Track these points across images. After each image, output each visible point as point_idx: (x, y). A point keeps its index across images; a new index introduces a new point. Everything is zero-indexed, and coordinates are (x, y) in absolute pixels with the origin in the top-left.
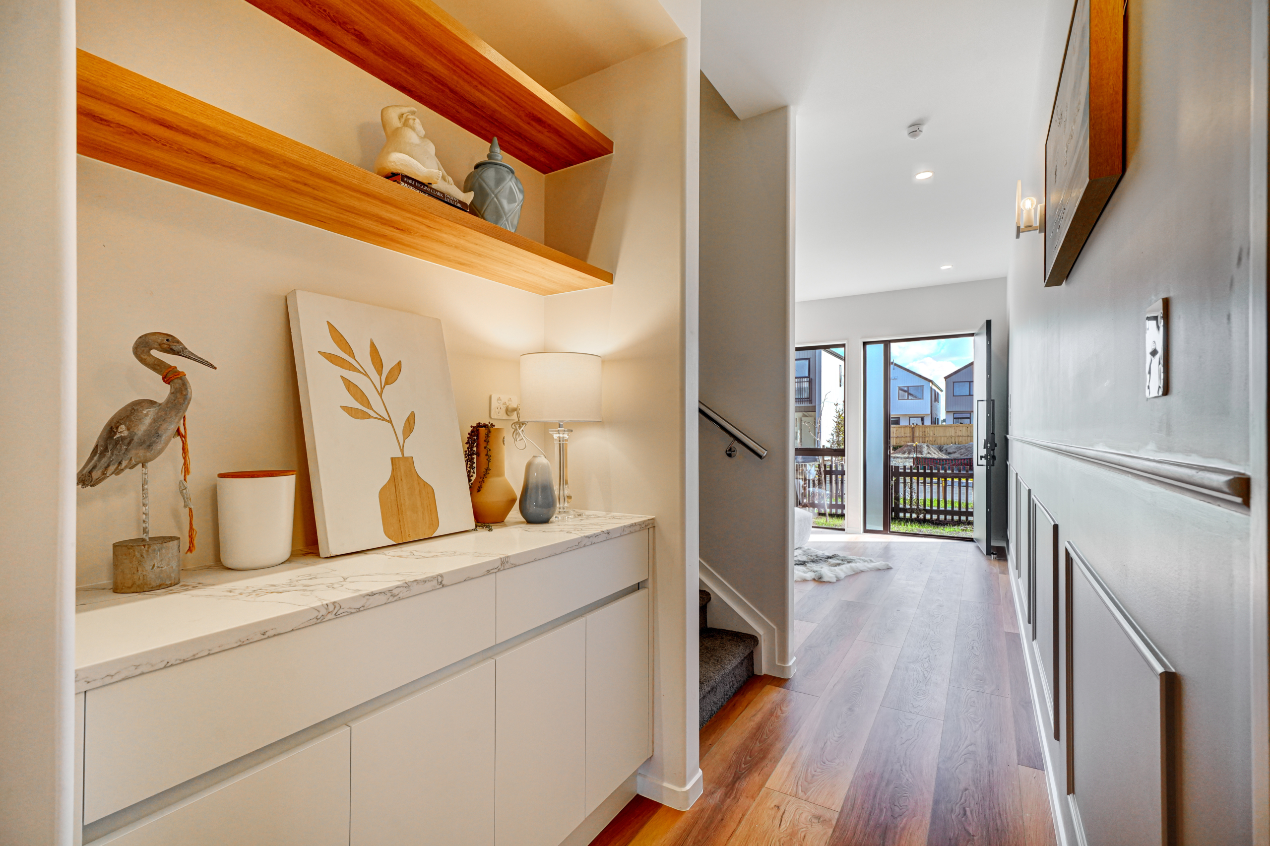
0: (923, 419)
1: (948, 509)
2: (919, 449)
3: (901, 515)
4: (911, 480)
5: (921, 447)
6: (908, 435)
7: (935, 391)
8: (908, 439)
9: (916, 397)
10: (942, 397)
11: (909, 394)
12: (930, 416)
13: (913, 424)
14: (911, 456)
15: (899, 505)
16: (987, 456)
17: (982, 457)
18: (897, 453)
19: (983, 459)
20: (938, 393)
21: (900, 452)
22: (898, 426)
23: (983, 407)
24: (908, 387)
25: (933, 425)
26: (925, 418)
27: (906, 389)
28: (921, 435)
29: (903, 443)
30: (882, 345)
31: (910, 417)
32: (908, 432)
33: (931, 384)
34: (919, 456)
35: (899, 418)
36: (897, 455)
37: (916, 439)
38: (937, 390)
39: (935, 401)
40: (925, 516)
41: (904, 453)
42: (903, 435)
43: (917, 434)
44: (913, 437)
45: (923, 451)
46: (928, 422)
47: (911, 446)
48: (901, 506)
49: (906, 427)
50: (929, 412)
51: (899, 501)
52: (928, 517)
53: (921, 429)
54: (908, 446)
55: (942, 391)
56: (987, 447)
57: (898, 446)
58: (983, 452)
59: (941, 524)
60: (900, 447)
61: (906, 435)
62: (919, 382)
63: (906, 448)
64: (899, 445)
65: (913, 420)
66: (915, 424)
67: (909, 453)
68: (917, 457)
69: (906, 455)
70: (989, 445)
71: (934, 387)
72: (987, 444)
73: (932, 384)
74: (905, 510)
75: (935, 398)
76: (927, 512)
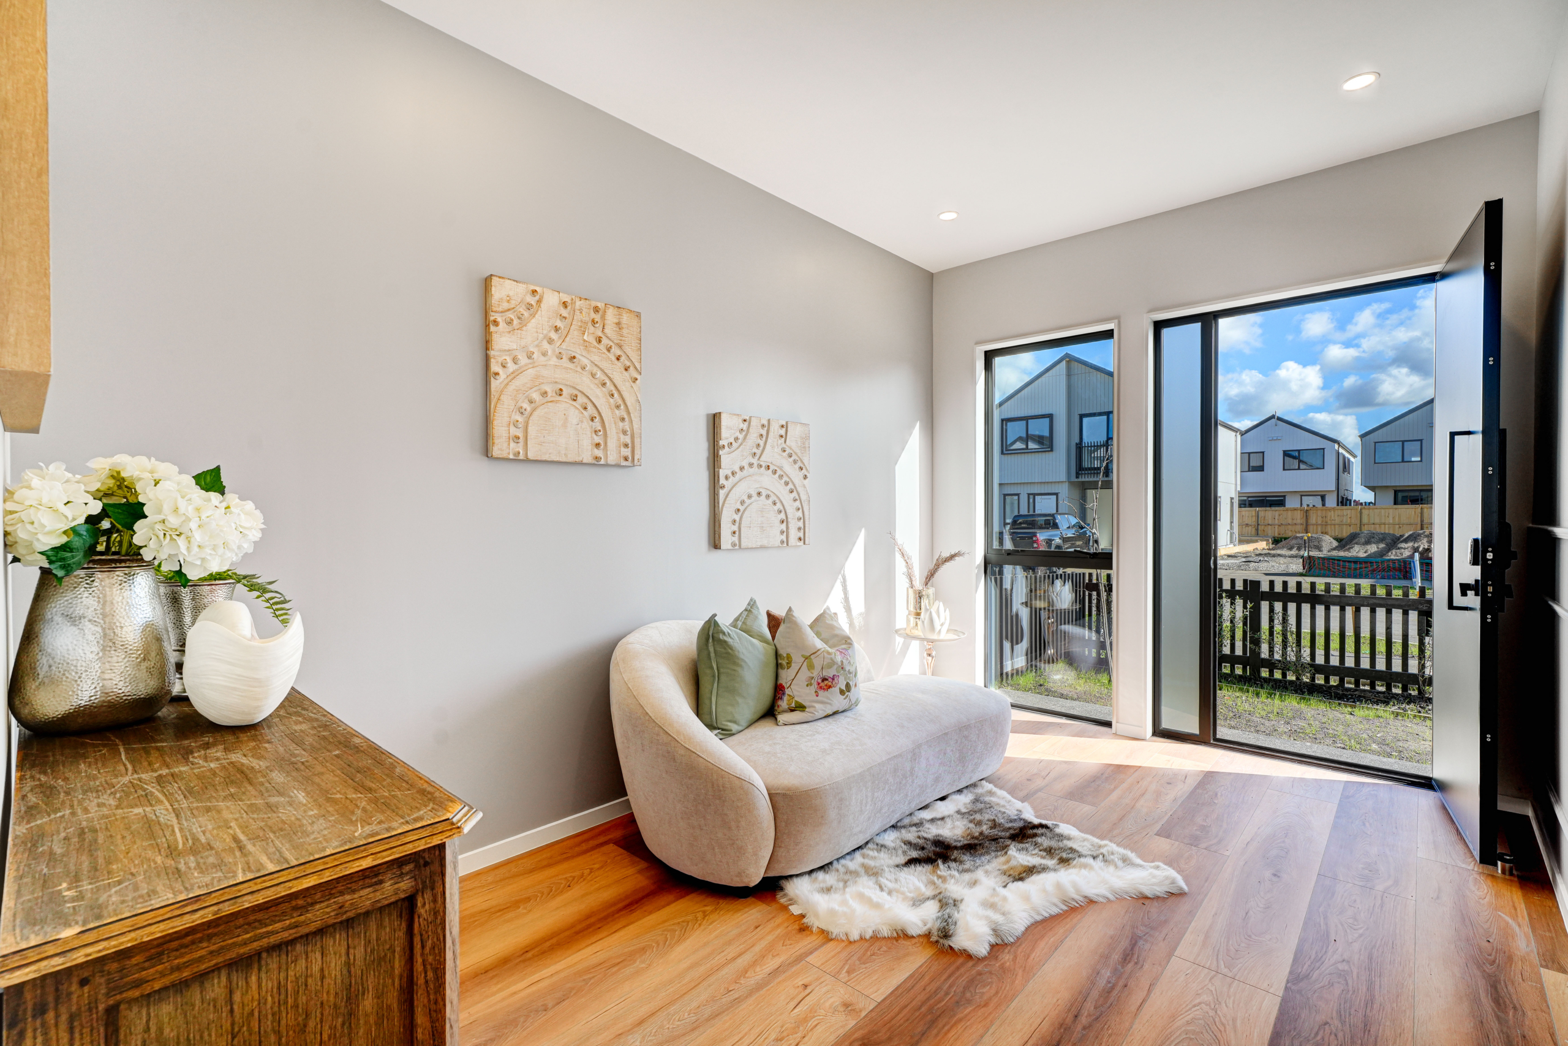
0: (1323, 498)
1: (1362, 666)
2: (1316, 543)
3: (1265, 673)
4: (1285, 609)
5: (1319, 540)
6: (1299, 521)
7: (1344, 457)
8: (1299, 528)
9: (1312, 467)
10: (1356, 464)
11: (1300, 461)
12: (1336, 493)
13: (1308, 505)
14: (1302, 553)
15: (1259, 654)
16: (1485, 586)
17: (1465, 588)
18: (1279, 548)
19: (1470, 593)
20: (1349, 460)
21: (1283, 547)
22: (1282, 508)
23: (1471, 451)
24: (1299, 451)
25: (1340, 507)
26: (1327, 497)
27: (1296, 454)
28: (1320, 522)
29: (1289, 534)
30: (1197, 327)
31: (1302, 496)
32: (1299, 517)
33: (1336, 446)
34: (1315, 553)
35: (1284, 496)
36: (1279, 552)
37: (1311, 528)
38: (1347, 455)
39: (1344, 471)
40: (1313, 679)
41: (1291, 549)
42: (1290, 521)
43: (1313, 520)
44: (1307, 525)
45: (1322, 547)
46: (1331, 501)
47: (1302, 538)
48: (1265, 653)
49: (1295, 509)
50: (1333, 488)
51: (1260, 647)
52: (1320, 680)
53: (1319, 513)
54: (1296, 538)
55: (1355, 456)
56: (1485, 559)
57: (1281, 538)
58: (1467, 572)
59: (1346, 696)
60: (1285, 539)
61: (1295, 522)
62: (1320, 443)
63: (1294, 542)
64: (1284, 536)
65: (1307, 500)
66: (1311, 506)
67: (1299, 549)
68: (1310, 557)
69: (1294, 552)
70: (1490, 556)
71: (1341, 451)
72: (1485, 552)
73: (1339, 445)
74: (1271, 665)
75: (1344, 467)
76: (1317, 669)
